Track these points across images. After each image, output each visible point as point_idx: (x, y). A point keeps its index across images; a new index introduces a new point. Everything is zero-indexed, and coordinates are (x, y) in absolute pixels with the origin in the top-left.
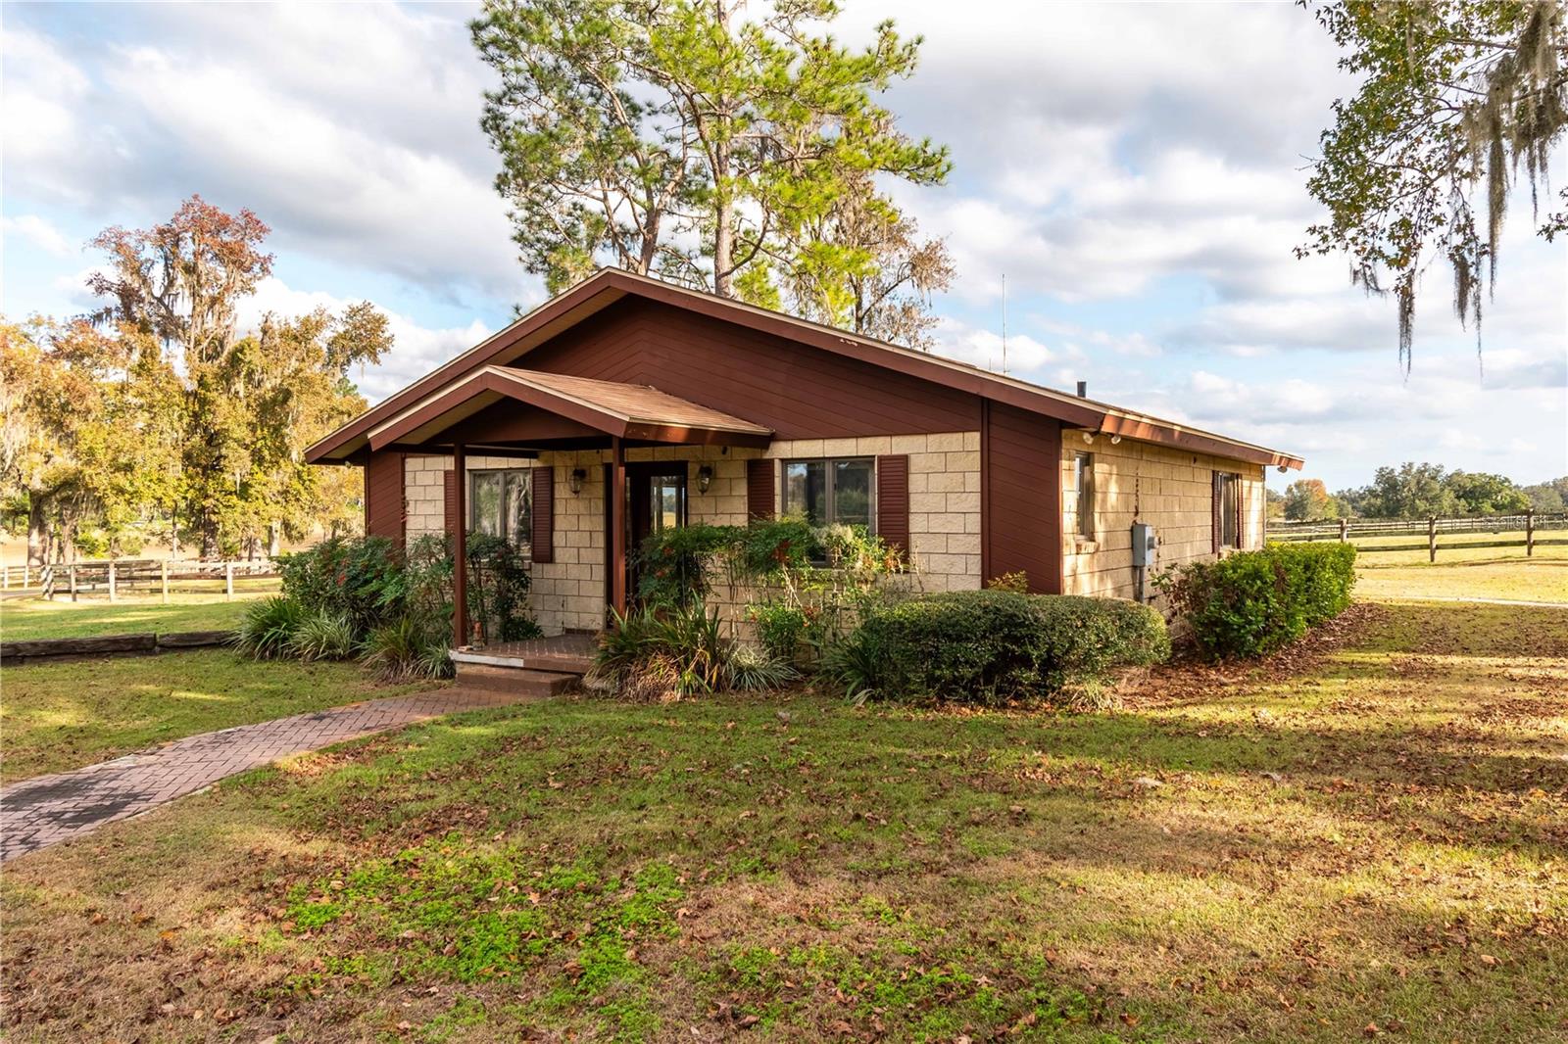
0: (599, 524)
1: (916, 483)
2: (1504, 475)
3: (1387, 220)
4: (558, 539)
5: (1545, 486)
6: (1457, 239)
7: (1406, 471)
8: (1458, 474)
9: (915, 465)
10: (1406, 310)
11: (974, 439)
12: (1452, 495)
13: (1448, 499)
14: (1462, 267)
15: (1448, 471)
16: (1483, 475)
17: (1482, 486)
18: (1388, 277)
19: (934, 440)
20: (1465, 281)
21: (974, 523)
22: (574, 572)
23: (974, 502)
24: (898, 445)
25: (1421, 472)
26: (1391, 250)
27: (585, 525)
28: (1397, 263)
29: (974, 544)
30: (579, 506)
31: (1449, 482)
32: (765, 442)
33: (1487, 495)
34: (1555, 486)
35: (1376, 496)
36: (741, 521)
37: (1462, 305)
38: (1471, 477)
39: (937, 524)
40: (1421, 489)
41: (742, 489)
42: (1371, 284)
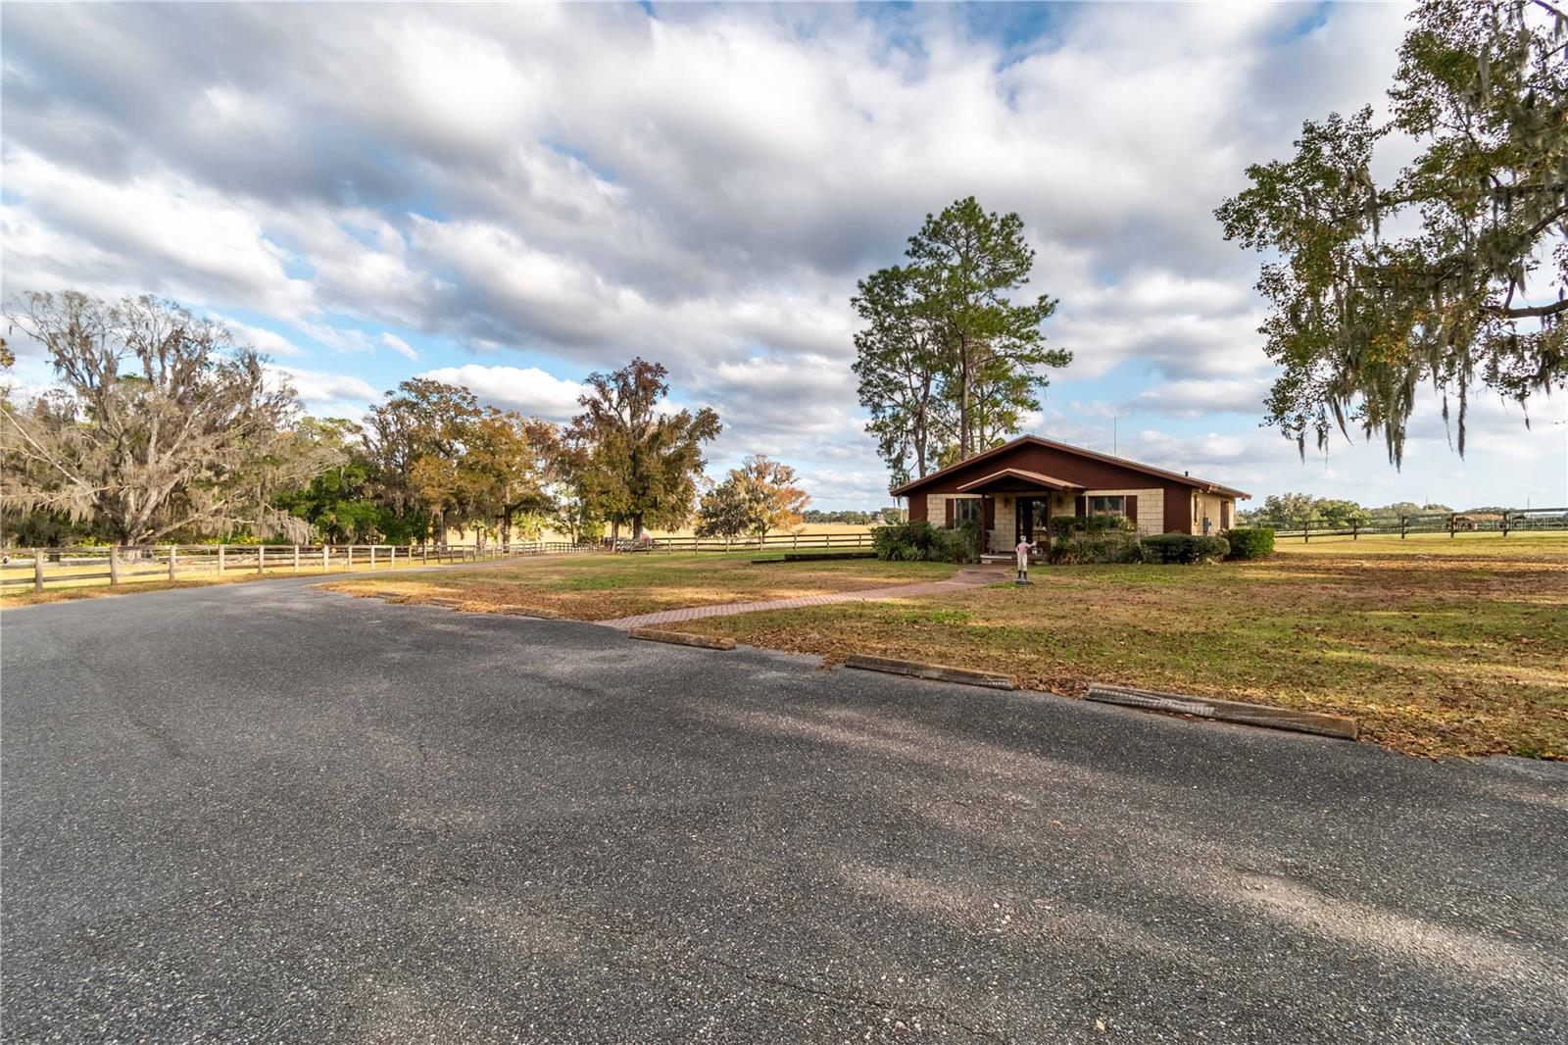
0: (1014, 517)
1: (1139, 504)
2: (1354, 500)
3: (1295, 414)
4: (996, 522)
5: (1386, 509)
6: (1320, 422)
7: (1287, 497)
8: (1323, 500)
9: (1139, 498)
10: (1302, 445)
11: (1161, 491)
12: (1318, 514)
13: (1316, 516)
14: (1320, 432)
15: (1316, 498)
16: (1340, 501)
17: (1339, 508)
18: (1294, 434)
19: (1146, 491)
20: (1321, 436)
21: (1161, 516)
22: (1003, 532)
23: (1161, 510)
24: (1132, 492)
25: (1297, 499)
26: (1295, 424)
27: (1008, 517)
28: (1298, 429)
29: (1161, 522)
30: (1006, 511)
31: (1316, 505)
32: (1082, 490)
33: (1343, 514)
34: (1394, 508)
35: (1267, 514)
36: (1074, 515)
37: (1320, 444)
38: (1332, 502)
39: (1147, 516)
40: (1297, 510)
41: (1074, 506)
42: (1288, 436)
